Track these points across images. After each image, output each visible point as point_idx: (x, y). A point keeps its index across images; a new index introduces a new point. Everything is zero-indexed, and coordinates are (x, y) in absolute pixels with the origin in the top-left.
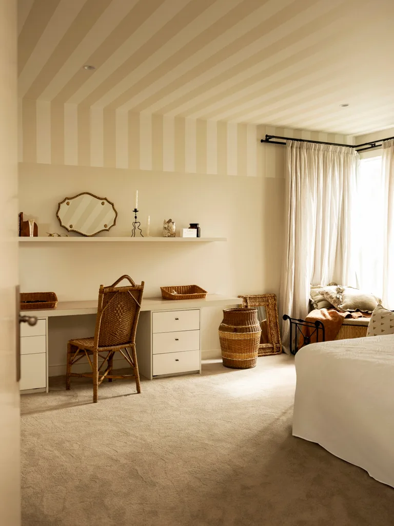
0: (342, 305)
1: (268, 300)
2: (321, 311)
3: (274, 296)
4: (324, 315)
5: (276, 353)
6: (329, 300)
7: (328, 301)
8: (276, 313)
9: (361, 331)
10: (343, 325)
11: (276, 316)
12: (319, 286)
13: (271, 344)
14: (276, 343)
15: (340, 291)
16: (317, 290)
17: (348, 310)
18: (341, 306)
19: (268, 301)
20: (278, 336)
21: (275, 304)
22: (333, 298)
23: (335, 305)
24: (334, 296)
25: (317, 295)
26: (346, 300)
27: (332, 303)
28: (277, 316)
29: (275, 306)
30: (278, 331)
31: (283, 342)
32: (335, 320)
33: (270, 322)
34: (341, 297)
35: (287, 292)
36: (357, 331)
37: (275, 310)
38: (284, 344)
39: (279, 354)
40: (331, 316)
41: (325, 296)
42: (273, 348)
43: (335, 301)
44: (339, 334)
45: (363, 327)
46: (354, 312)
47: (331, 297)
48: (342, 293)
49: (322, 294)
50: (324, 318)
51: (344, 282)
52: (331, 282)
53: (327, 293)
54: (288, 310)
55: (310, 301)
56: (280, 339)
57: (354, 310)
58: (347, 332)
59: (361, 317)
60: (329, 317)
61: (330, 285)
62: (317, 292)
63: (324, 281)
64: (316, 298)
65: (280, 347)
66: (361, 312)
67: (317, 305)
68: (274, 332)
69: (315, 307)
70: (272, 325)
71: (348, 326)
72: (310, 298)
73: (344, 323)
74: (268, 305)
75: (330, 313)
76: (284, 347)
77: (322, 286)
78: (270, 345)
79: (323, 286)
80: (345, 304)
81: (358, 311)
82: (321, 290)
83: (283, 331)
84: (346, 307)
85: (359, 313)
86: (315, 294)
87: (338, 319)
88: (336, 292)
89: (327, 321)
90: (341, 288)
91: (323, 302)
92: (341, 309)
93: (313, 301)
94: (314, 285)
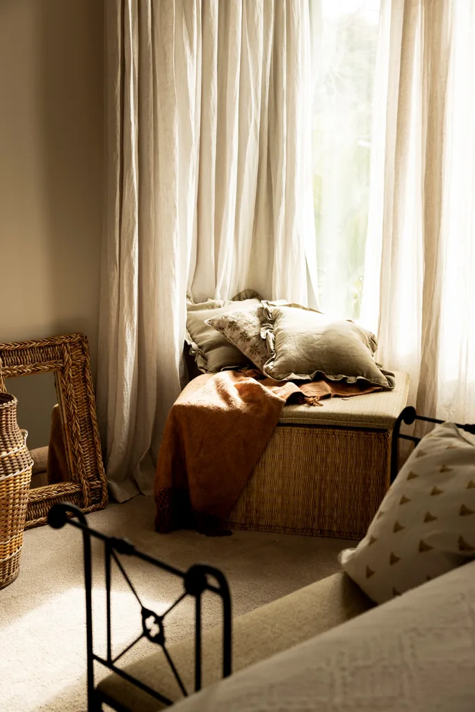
0: (276, 363)
1: (62, 354)
2: (218, 383)
3: (80, 342)
4: (226, 397)
5: (90, 508)
6: (239, 344)
7: (235, 347)
8: (86, 390)
9: (330, 442)
10: (280, 425)
11: (88, 399)
12: (210, 301)
13: (75, 482)
14: (89, 479)
15: (267, 319)
16: (206, 315)
17: (293, 376)
18: (271, 365)
19: (62, 357)
20: (96, 457)
21: (84, 364)
22: (249, 340)
23: (256, 360)
24: (252, 333)
25: (205, 329)
26: (285, 346)
27: (246, 352)
28: (92, 397)
29: (84, 371)
30: (94, 443)
31: (111, 470)
32: (257, 411)
33: (70, 419)
34: (271, 336)
35: (117, 327)
36: (319, 441)
37: (85, 381)
38: (115, 478)
39: (98, 509)
40: (245, 400)
41: (228, 332)
42: (80, 495)
43: (254, 349)
44: (269, 451)
45: (337, 431)
46: (307, 382)
47: (244, 336)
48: (273, 322)
49: (220, 328)
50: (223, 405)
51: (277, 289)
52: (242, 289)
53: (233, 325)
54: (123, 379)
55: (187, 347)
56: (101, 465)
57: (308, 377)
58: (290, 445)
59: (327, 397)
60: (239, 402)
61: (239, 297)
62: (206, 322)
63: (224, 287)
64: (203, 339)
65: (101, 490)
66: (328, 382)
67: (205, 358)
68: (82, 447)
69: (200, 364)
70: (77, 427)
71: (295, 429)
72: (186, 337)
73: (282, 420)
74: (63, 370)
75: (242, 390)
76: (115, 486)
77: (218, 301)
78: (70, 487)
79: (221, 303)
80: (283, 359)
81: (318, 378)
82: (216, 315)
83: (109, 440)
84: (287, 368)
85: (324, 384)
86: (200, 327)
87: (265, 409)
88: (256, 321)
89: (234, 414)
90: (271, 309)
91: (222, 349)
92: (272, 374)
93: (194, 345)
94: (198, 301)
